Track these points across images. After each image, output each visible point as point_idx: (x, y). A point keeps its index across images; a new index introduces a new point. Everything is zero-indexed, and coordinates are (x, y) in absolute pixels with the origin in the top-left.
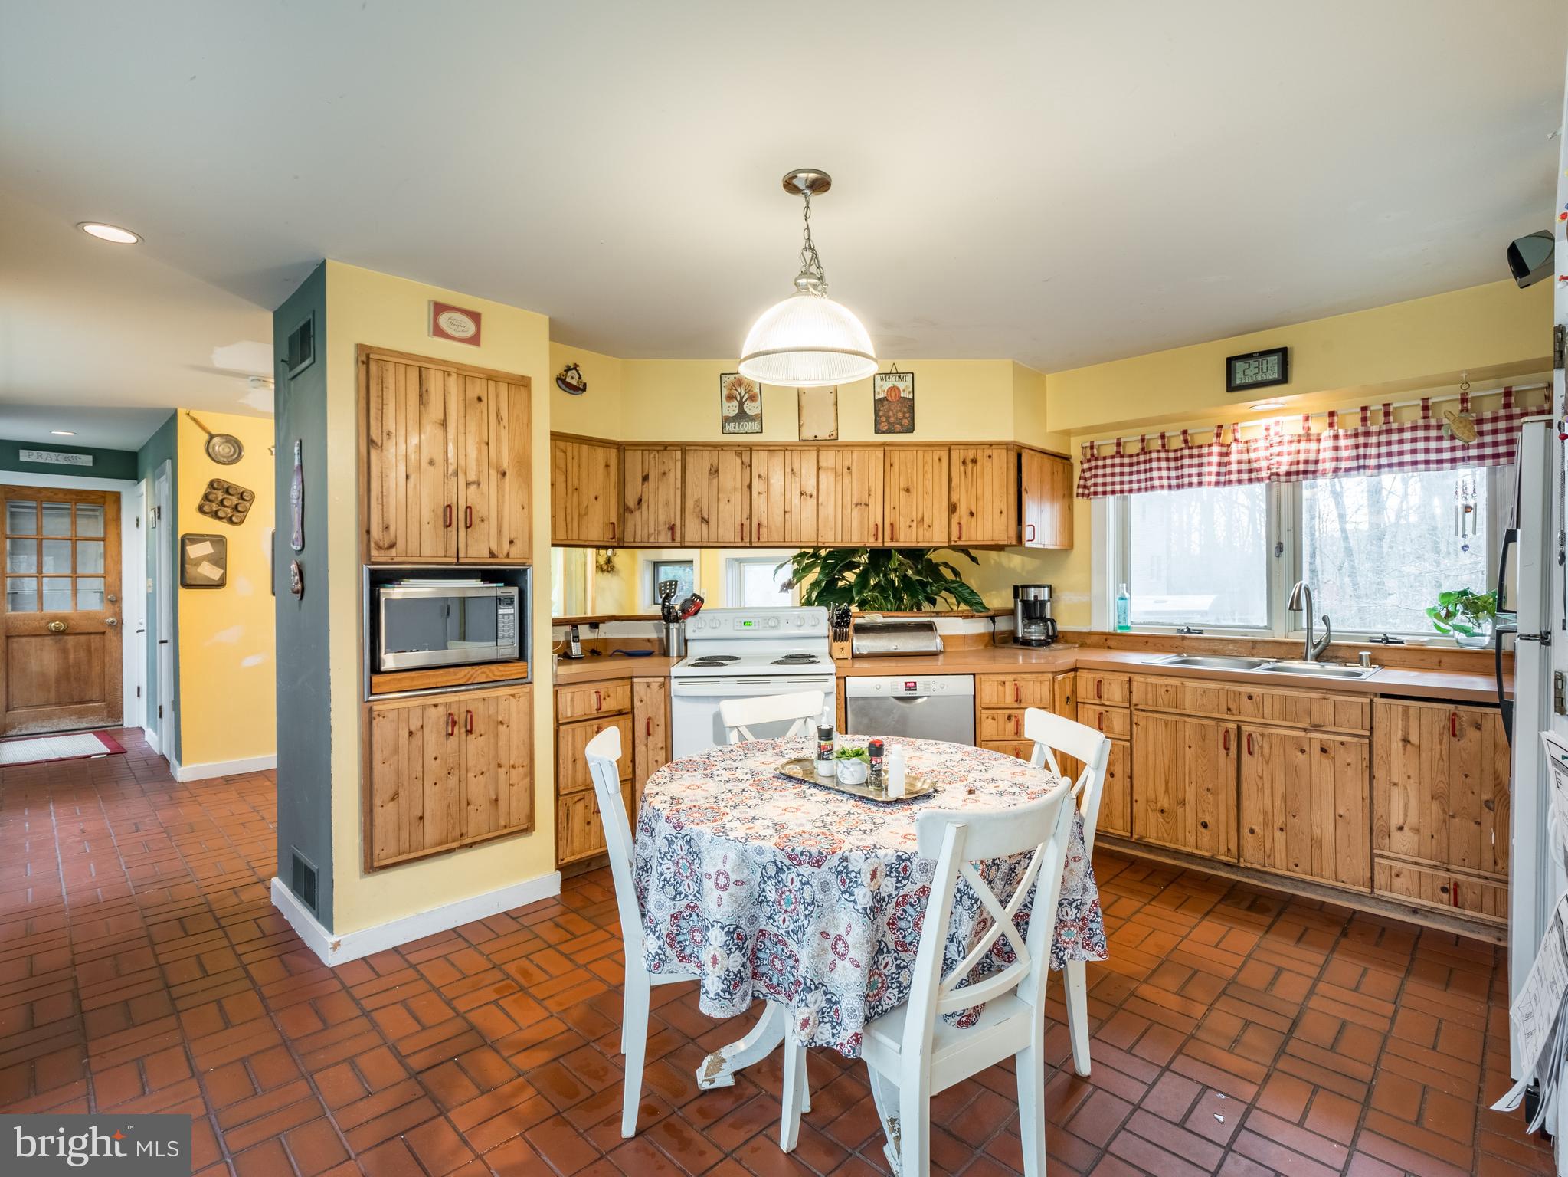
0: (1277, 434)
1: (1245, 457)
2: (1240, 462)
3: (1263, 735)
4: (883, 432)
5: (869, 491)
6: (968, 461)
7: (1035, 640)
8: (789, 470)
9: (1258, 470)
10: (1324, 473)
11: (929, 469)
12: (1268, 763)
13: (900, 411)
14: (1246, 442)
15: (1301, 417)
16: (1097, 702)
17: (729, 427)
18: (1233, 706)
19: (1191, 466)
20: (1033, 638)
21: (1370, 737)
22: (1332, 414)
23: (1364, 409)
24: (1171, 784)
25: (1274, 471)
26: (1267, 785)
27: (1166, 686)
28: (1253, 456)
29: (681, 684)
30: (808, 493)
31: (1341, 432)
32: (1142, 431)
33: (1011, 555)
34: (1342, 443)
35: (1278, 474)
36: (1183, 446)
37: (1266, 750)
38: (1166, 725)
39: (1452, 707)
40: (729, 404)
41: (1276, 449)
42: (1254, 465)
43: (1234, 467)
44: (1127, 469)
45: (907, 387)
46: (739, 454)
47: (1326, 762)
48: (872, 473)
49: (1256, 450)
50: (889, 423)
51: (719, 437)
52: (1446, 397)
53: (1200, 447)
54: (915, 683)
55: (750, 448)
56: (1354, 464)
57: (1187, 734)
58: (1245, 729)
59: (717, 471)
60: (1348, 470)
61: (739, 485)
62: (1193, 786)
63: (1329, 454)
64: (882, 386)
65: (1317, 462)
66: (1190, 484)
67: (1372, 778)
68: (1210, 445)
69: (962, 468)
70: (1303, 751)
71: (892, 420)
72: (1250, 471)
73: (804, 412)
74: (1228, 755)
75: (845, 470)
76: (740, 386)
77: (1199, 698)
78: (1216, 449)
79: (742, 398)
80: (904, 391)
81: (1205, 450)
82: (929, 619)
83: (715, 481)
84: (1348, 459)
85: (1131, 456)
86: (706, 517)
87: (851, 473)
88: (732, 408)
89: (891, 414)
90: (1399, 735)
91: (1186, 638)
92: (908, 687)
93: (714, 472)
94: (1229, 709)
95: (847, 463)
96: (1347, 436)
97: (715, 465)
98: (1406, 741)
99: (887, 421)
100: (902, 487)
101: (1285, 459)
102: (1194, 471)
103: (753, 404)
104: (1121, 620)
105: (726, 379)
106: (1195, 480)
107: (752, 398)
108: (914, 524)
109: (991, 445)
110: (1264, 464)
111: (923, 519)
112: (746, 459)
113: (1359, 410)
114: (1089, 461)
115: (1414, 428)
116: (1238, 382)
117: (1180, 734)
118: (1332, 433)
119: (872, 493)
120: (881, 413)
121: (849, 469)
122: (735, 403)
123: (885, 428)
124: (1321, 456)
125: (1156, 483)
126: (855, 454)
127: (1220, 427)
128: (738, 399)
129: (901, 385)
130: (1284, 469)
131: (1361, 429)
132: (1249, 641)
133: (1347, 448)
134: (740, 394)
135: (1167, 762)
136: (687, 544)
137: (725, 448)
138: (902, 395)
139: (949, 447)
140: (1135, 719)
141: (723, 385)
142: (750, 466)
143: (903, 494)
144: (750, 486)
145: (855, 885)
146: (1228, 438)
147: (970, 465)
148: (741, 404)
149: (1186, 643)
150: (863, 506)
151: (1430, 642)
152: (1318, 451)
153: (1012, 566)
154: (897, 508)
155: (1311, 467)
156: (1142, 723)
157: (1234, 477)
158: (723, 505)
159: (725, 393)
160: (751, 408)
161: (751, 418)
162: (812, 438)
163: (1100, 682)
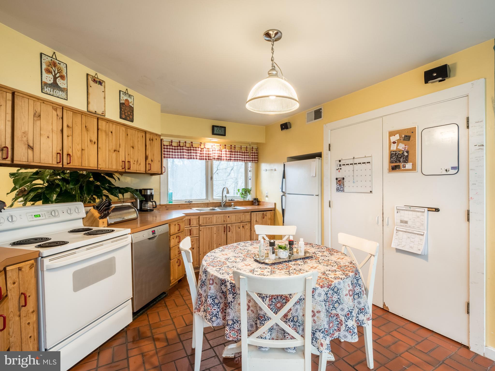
0: (214, 148)
1: (207, 153)
2: (206, 154)
3: (231, 226)
4: (123, 119)
5: (120, 145)
6: (151, 139)
8: (84, 126)
9: (211, 157)
10: (224, 159)
11: (139, 139)
12: (232, 233)
13: (129, 111)
14: (208, 149)
15: (219, 145)
16: (189, 226)
17: (47, 90)
18: (225, 220)
19: (193, 153)
21: (251, 222)
22: (225, 145)
23: (231, 146)
24: (210, 246)
25: (214, 157)
26: (232, 239)
27: (209, 217)
28: (210, 153)
29: (50, 260)
30: (93, 141)
31: (227, 150)
32: (180, 139)
34: (227, 153)
35: (215, 159)
36: (191, 146)
37: (232, 230)
38: (209, 229)
39: (263, 212)
40: (47, 75)
41: (214, 152)
42: (210, 155)
43: (204, 155)
44: (179, 151)
45: (132, 101)
46: (56, 110)
47: (243, 229)
48: (121, 138)
49: (210, 151)
50: (125, 115)
51: (37, 92)
52: (244, 146)
53: (196, 148)
54: (155, 231)
55: (63, 108)
56: (229, 158)
57: (215, 230)
58: (228, 225)
59: (40, 116)
60: (228, 160)
61: (55, 129)
62: (216, 245)
63: (225, 155)
64: (123, 97)
65: (221, 157)
66: (194, 158)
67: (251, 230)
68: (198, 148)
69: (149, 142)
70: (239, 228)
71: (126, 114)
72: (209, 157)
73: (91, 97)
74: (224, 233)
75: (110, 133)
76: (55, 66)
77: (217, 219)
78: (200, 149)
79: (55, 75)
80: (131, 103)
81: (197, 149)
82: (121, 204)
83: (38, 122)
84: (228, 157)
85: (175, 147)
86: (31, 145)
87: (112, 135)
88: (48, 79)
89: (126, 111)
90: (255, 220)
91: (191, 204)
92: (154, 232)
93: (38, 116)
94: (224, 221)
95: (111, 130)
96: (228, 152)
97: (38, 111)
98: (256, 221)
99: (125, 114)
100: (131, 145)
101: (216, 155)
102: (195, 154)
103: (62, 81)
104: (171, 200)
105: (45, 58)
106: (195, 157)
107: (62, 77)
108: (135, 163)
109: (157, 135)
110: (212, 155)
111: (138, 161)
112: (60, 114)
113: (230, 146)
114: (170, 146)
115: (237, 152)
116: (215, 133)
117: (213, 230)
118: (225, 150)
119: (121, 146)
120: (122, 110)
121: (112, 132)
122: (51, 76)
123: (124, 117)
124: (223, 155)
126: (114, 126)
127: (201, 143)
128: (53, 74)
129: (129, 99)
130: (216, 157)
131: (230, 150)
133: (228, 154)
134: (55, 72)
135: (209, 239)
136: (16, 162)
137: (45, 102)
138: (130, 105)
139: (145, 132)
140: (200, 230)
141: (43, 61)
142: (62, 118)
143: (131, 148)
144: (62, 131)
146: (202, 146)
147: (151, 141)
148: (55, 78)
149: (191, 205)
150: (117, 152)
151: (240, 199)
152: (221, 154)
154: (130, 155)
155: (220, 158)
156: (202, 230)
157: (204, 158)
158: (44, 139)
159: (44, 66)
160: (59, 82)
161: (62, 90)
162: (94, 112)
163: (190, 220)
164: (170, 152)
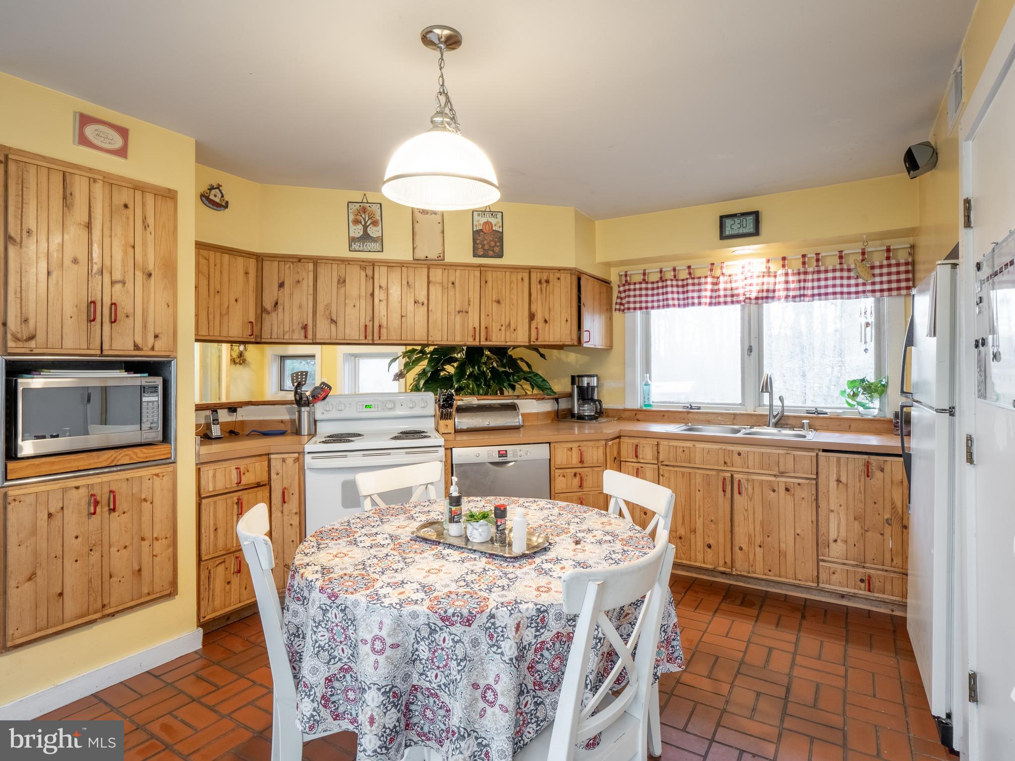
0: (749, 271)
1: (729, 286)
2: (725, 290)
3: (748, 480)
4: (480, 256)
5: (469, 301)
6: (543, 281)
7: (587, 416)
8: (405, 283)
9: (738, 295)
10: (779, 298)
11: (514, 286)
12: (751, 500)
13: (492, 241)
14: (730, 276)
15: (764, 260)
16: (635, 460)
17: (355, 246)
18: (728, 461)
19: (693, 291)
20: (586, 414)
21: (817, 479)
22: (784, 259)
23: (804, 256)
24: (687, 519)
25: (748, 296)
26: (751, 516)
27: (683, 447)
28: (734, 285)
29: (313, 458)
30: (421, 301)
31: (790, 271)
32: (661, 265)
33: (568, 353)
34: (791, 278)
35: (750, 299)
36: (688, 277)
37: (750, 491)
38: (683, 475)
39: (866, 457)
40: (355, 227)
41: (748, 281)
42: (735, 292)
43: (722, 293)
44: (650, 292)
45: (498, 222)
46: (364, 268)
47: (789, 497)
48: (471, 288)
49: (736, 281)
50: (484, 249)
51: (346, 254)
52: (852, 251)
53: (700, 278)
54: (506, 451)
55: (373, 264)
56: (797, 293)
57: (697, 481)
58: (735, 476)
59: (345, 281)
60: (794, 297)
61: (363, 293)
62: (701, 519)
63: (782, 286)
64: (478, 221)
65: (774, 291)
66: (693, 304)
67: (818, 507)
68: (706, 277)
69: (539, 286)
70: (774, 491)
71: (486, 247)
72: (732, 296)
73: (417, 237)
74: (725, 495)
75: (450, 285)
76: (364, 213)
77: (705, 455)
78: (709, 280)
79: (366, 223)
80: (495, 225)
81: (703, 280)
82: (512, 401)
83: (343, 289)
84: (794, 289)
85: (653, 283)
86: (335, 318)
87: (454, 287)
88: (357, 231)
89: (485, 242)
90: (835, 477)
91: (690, 412)
92: (503, 454)
93: (342, 282)
94: (725, 463)
95: (452, 279)
96: (793, 274)
97: (343, 276)
98: (839, 481)
99: (483, 248)
100: (494, 299)
101: (755, 289)
102: (696, 294)
103: (375, 228)
104: (646, 400)
105: (353, 206)
106: (696, 301)
107: (375, 223)
108: (503, 328)
109: (560, 270)
110: (741, 291)
111: (509, 325)
112: (370, 273)
113: (800, 257)
114: (624, 285)
115: (834, 270)
116: (727, 233)
117: (692, 481)
118: (784, 272)
119: (472, 304)
120: (478, 242)
121: (453, 283)
122: (360, 227)
123: (481, 253)
124: (777, 287)
125: (671, 302)
126: (458, 272)
127: (712, 264)
128: (363, 223)
129: (493, 221)
130: (754, 295)
131: (802, 270)
132: (731, 414)
133: (793, 282)
134: (364, 220)
135: (683, 502)
136: (318, 341)
137: (351, 263)
138: (494, 229)
139: (530, 270)
140: (661, 473)
141: (350, 211)
142: (373, 278)
143: (495, 304)
144: (372, 295)
145: (502, 639)
146: (717, 272)
147: (544, 284)
148: (365, 227)
149: (690, 416)
150: (464, 314)
151: (843, 413)
152: (775, 284)
153: (569, 360)
154: (490, 315)
155: (771, 295)
156: (666, 475)
157: (722, 300)
158: (349, 310)
159: (351, 217)
160: (373, 232)
161: (374, 240)
162: (423, 257)
163: (637, 445)
164: (641, 296)
